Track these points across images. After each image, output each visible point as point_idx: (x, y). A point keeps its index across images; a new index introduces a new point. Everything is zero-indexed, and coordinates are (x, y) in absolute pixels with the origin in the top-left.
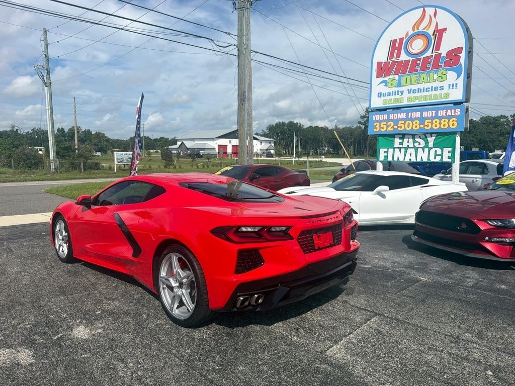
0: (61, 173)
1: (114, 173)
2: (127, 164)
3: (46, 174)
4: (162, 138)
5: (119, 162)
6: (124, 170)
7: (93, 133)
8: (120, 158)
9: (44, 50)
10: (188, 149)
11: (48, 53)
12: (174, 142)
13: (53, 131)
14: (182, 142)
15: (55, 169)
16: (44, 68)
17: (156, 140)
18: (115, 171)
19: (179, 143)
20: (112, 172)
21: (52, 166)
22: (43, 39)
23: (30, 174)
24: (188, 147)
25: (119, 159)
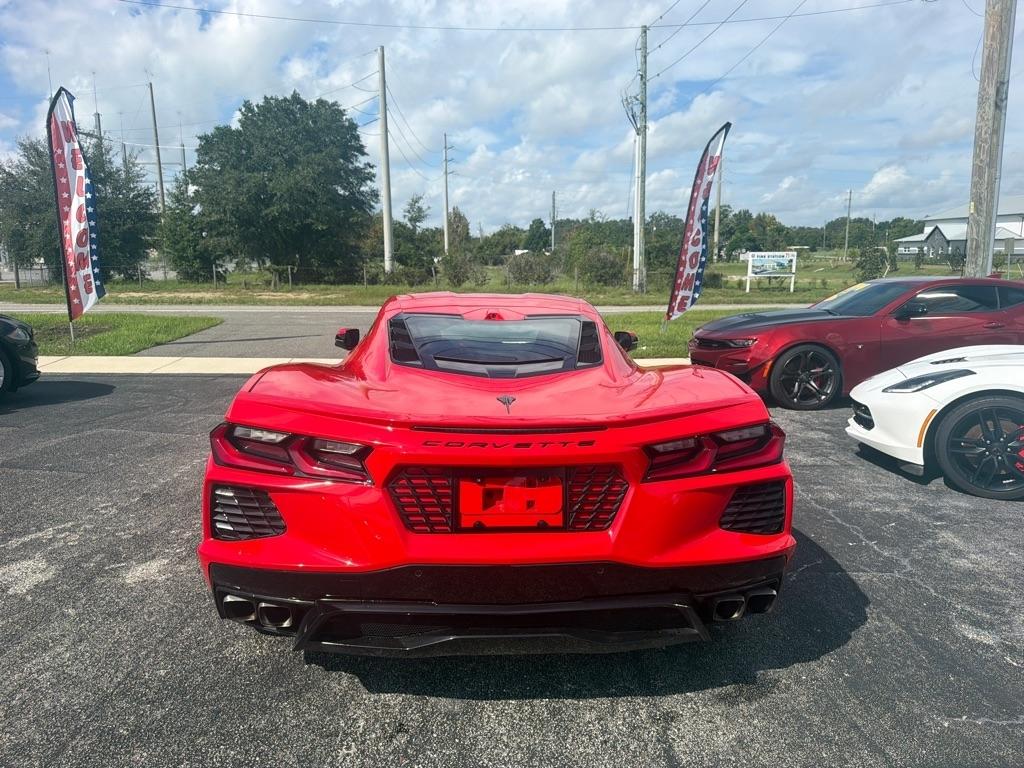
0: (648, 292)
1: (745, 295)
2: (776, 278)
3: (624, 294)
4: (897, 220)
5: (756, 273)
6: (767, 289)
7: (754, 216)
8: (759, 264)
9: (640, 66)
10: (948, 242)
11: (645, 72)
12: (918, 228)
13: (643, 218)
14: (937, 228)
15: (641, 285)
16: (637, 100)
17: (883, 226)
18: (748, 290)
19: (928, 230)
20: (741, 293)
21: (636, 280)
22: (639, 46)
23: (599, 293)
24: (949, 238)
25: (757, 267)
